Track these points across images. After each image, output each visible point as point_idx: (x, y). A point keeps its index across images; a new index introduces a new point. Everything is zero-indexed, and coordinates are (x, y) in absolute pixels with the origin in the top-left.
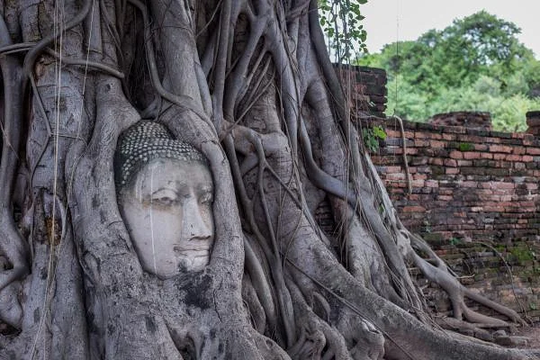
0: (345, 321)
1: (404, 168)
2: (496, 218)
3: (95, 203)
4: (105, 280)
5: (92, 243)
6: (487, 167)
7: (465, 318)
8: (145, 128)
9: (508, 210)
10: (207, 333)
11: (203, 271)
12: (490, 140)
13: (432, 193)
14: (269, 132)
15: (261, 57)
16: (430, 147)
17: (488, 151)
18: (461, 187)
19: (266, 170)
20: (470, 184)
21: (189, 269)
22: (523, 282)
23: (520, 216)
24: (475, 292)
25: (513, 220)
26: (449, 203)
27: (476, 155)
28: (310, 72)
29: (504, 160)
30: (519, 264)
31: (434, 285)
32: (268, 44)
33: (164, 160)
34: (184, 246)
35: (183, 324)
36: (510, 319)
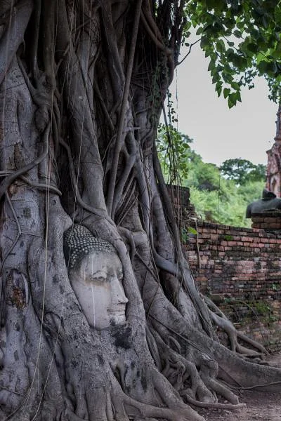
0: (191, 354)
1: (197, 252)
2: (245, 284)
3: (55, 280)
4: (68, 332)
5: (55, 307)
6: (240, 251)
7: (237, 351)
8: (78, 230)
9: (251, 279)
10: (129, 365)
11: (126, 325)
12: (242, 233)
13: (211, 268)
14: (136, 231)
15: (131, 182)
16: (210, 238)
17: (240, 241)
18: (227, 264)
19: (136, 256)
20: (231, 262)
21: (116, 323)
22: (266, 326)
23: (257, 283)
24: (242, 333)
25: (254, 286)
26: (220, 275)
27: (234, 243)
28: (154, 191)
29: (249, 246)
30: (262, 315)
31: (221, 329)
32: (135, 172)
33: (98, 252)
34: (114, 309)
35: (114, 359)
36: (259, 351)
